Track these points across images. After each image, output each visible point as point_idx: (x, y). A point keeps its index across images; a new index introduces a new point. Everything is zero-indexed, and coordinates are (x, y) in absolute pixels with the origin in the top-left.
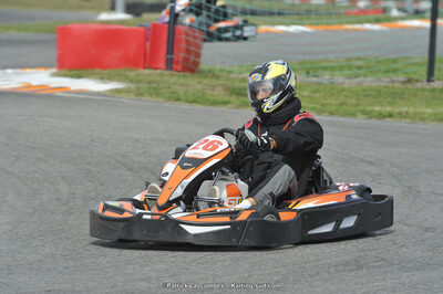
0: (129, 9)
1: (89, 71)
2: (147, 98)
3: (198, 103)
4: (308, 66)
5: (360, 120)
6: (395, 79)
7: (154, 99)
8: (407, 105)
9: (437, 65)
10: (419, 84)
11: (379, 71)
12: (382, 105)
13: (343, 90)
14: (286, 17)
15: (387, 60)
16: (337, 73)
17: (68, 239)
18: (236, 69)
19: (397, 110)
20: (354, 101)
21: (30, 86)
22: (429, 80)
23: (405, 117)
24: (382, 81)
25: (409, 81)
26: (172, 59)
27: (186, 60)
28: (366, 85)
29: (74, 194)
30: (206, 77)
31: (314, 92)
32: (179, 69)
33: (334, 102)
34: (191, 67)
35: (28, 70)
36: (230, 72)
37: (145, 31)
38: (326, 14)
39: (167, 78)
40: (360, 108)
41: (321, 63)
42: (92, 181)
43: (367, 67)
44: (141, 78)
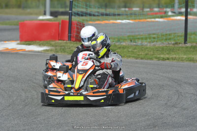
0: (52, 14)
1: (34, 42)
4: (131, 38)
5: (155, 61)
6: (170, 43)
7: (63, 54)
8: (175, 54)
9: (188, 36)
10: (181, 45)
11: (162, 39)
12: (165, 55)
13: (147, 48)
14: (121, 16)
15: (167, 34)
16: (144, 41)
19: (171, 57)
20: (152, 53)
21: (8, 49)
22: (185, 43)
23: (174, 60)
24: (164, 44)
25: (176, 43)
26: (71, 36)
27: (77, 36)
28: (157, 45)
29: (28, 97)
31: (134, 49)
32: (74, 40)
33: (143, 53)
34: (79, 39)
35: (7, 42)
37: (59, 23)
38: (139, 15)
39: (69, 44)
40: (154, 56)
41: (137, 36)
42: (35, 91)
43: (158, 38)
44: (57, 44)
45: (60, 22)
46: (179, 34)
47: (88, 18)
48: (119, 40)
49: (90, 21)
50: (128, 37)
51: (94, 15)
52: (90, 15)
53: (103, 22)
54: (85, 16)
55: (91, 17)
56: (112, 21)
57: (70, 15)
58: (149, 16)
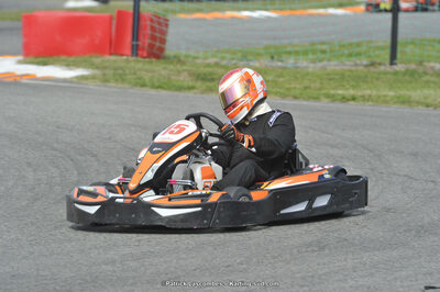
1: (55, 58)
2: (112, 84)
3: (163, 88)
4: (272, 50)
5: (324, 103)
6: (358, 62)
7: (120, 85)
8: (370, 88)
9: (399, 49)
10: (382, 68)
11: (342, 56)
12: (346, 89)
13: (307, 74)
14: (250, 4)
15: (351, 44)
16: (301, 57)
17: (32, 224)
18: (201, 55)
19: (360, 93)
20: (318, 85)
22: (392, 63)
23: (368, 100)
24: (345, 65)
25: (373, 64)
26: (137, 45)
27: (151, 46)
28: (330, 69)
29: (39, 180)
30: (171, 63)
31: (279, 76)
32: (145, 55)
33: (298, 86)
34: (156, 53)
36: (195, 58)
37: (111, 18)
39: (132, 64)
40: (323, 92)
41: (285, 47)
42: (58, 167)
43: (331, 51)
44: (107, 64)
45: (114, 14)
47: (177, 5)
48: (245, 56)
49: (180, 12)
50: (266, 48)
53: (209, 16)
54: (171, 1)
55: (183, 3)
56: (229, 14)
58: (312, 3)
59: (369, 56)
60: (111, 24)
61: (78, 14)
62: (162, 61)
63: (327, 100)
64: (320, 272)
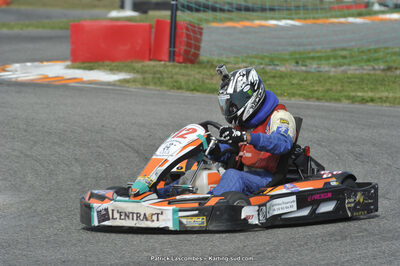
0: (136, 7)
1: (100, 63)
2: (152, 87)
3: (198, 91)
4: (297, 56)
5: (345, 104)
6: (376, 67)
7: (158, 88)
8: (387, 91)
10: (398, 72)
11: (361, 61)
12: (365, 91)
13: (329, 78)
14: (277, 13)
15: (369, 50)
16: (323, 62)
18: (232, 60)
19: (378, 95)
20: (339, 88)
21: (47, 77)
23: (385, 102)
24: (364, 69)
25: (389, 69)
26: (174, 52)
27: (187, 52)
28: (350, 73)
29: (86, 174)
30: (205, 67)
31: (303, 80)
32: (181, 60)
33: (321, 89)
34: (191, 58)
35: (45, 63)
36: (226, 63)
37: (150, 27)
38: (312, 9)
39: (170, 69)
40: (342, 94)
41: (309, 53)
42: (102, 162)
43: (351, 57)
44: (147, 69)
45: (153, 23)
46: (394, 50)
47: (210, 15)
48: (272, 62)
49: (213, 21)
50: (292, 54)
51: (222, 10)
52: (214, 9)
53: (239, 25)
54: (204, 11)
55: (215, 13)
56: (257, 22)
57: (174, 9)
58: (333, 13)
59: (386, 61)
60: (150, 32)
61: (119, 23)
62: (197, 66)
63: (347, 102)
64: (343, 260)
